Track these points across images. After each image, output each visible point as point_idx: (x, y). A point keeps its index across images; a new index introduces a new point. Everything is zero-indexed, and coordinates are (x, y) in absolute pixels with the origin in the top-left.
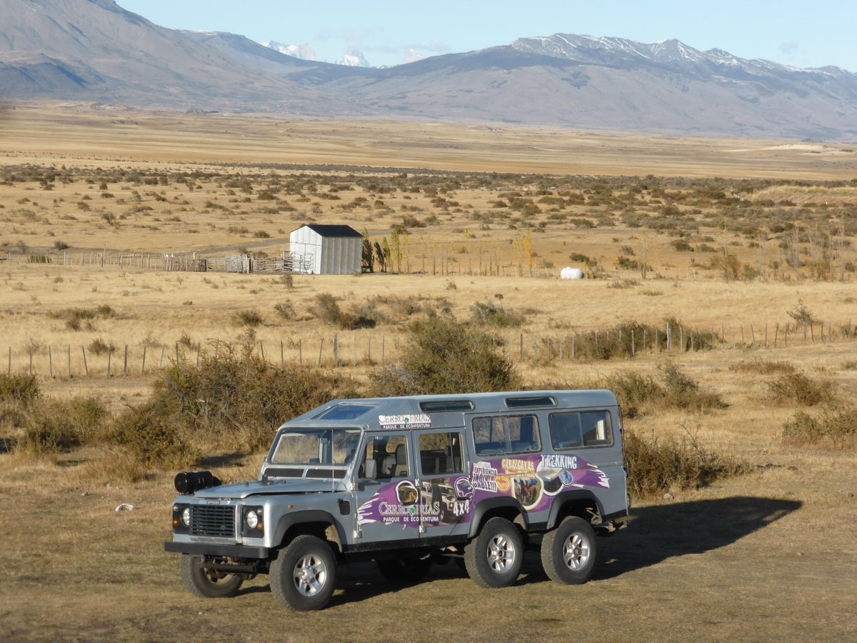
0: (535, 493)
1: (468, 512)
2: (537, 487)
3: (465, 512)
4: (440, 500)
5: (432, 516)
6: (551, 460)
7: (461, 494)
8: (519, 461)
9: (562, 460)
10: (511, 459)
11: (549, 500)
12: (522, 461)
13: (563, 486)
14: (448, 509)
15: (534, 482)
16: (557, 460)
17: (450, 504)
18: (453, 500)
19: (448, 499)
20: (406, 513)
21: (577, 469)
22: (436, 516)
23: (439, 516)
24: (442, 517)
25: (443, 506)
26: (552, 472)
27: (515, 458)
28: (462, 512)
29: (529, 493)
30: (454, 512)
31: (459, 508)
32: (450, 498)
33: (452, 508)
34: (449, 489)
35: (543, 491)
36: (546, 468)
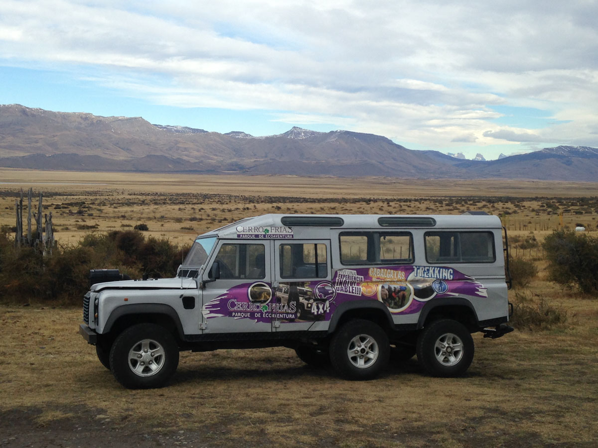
0: (404, 299)
1: (328, 311)
2: (406, 293)
3: (325, 312)
4: (298, 300)
5: (288, 313)
6: (424, 271)
8: (389, 270)
9: (437, 272)
10: (380, 268)
11: (420, 305)
12: (392, 271)
13: (435, 293)
14: (306, 308)
15: (403, 289)
16: (431, 271)
17: (308, 304)
18: (311, 301)
20: (258, 310)
21: (453, 280)
22: (292, 314)
23: (295, 314)
24: (299, 315)
25: (300, 306)
26: (424, 281)
27: (384, 268)
28: (321, 311)
29: (397, 299)
30: (313, 311)
31: (318, 308)
32: (308, 299)
33: (311, 307)
34: (307, 291)
35: (412, 297)
36: (418, 278)
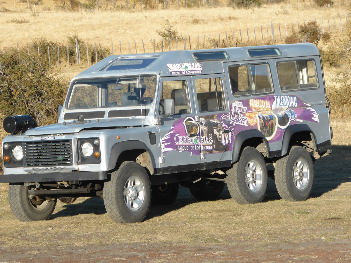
0: (272, 127)
1: (230, 142)
2: (274, 122)
3: (229, 142)
4: (213, 132)
5: (208, 145)
6: (281, 100)
7: (225, 127)
8: (261, 100)
9: (287, 100)
10: (255, 99)
11: (281, 132)
12: (262, 101)
13: (290, 120)
14: (218, 140)
15: (272, 118)
16: (284, 100)
17: (219, 135)
18: (221, 132)
19: (218, 131)
20: (192, 143)
21: (297, 107)
22: (210, 145)
23: (212, 145)
24: (214, 146)
25: (215, 137)
26: (282, 109)
27: (257, 98)
28: (227, 142)
29: (269, 127)
30: (222, 142)
31: (225, 139)
32: (219, 131)
33: (220, 139)
34: (217, 123)
35: (277, 125)
36: (278, 107)
